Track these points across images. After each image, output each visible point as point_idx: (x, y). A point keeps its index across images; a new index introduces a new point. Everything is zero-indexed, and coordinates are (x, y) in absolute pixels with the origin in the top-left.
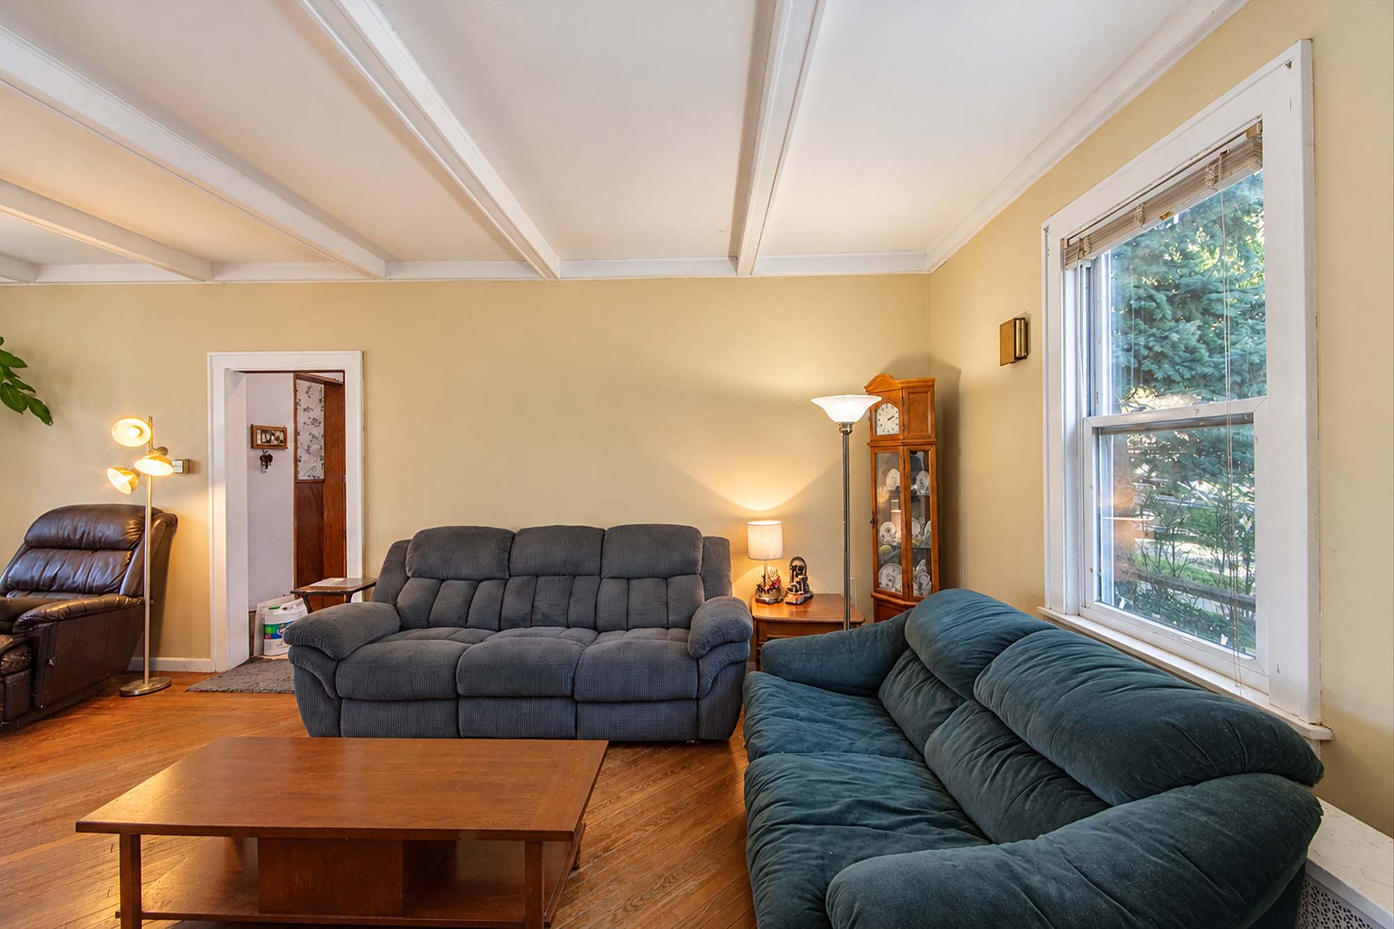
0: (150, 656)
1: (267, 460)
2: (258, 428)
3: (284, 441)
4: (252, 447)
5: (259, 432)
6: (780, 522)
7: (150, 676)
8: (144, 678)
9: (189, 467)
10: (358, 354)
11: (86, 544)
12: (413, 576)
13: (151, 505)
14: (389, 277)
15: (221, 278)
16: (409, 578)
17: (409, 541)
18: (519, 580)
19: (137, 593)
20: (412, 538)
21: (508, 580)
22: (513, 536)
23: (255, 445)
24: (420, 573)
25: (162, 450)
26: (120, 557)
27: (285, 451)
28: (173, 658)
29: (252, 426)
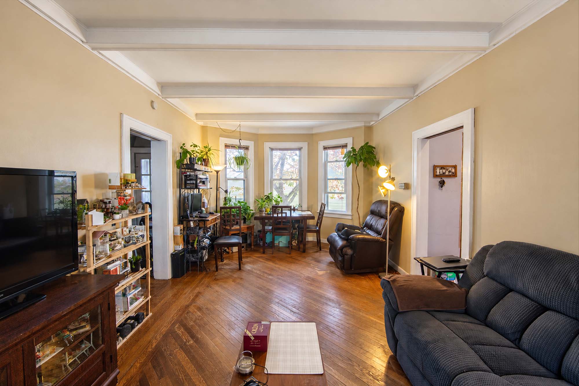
1: (442, 184)
2: (438, 166)
3: (455, 173)
4: (434, 177)
5: (438, 168)
8: (385, 272)
9: (406, 186)
10: (471, 111)
11: (379, 214)
12: (487, 276)
13: (390, 200)
14: (492, 45)
15: (416, 94)
16: (484, 276)
17: (494, 246)
19: (385, 237)
23: (436, 176)
24: (490, 276)
25: (393, 179)
26: (382, 221)
27: (456, 178)
28: (399, 267)
29: (434, 165)
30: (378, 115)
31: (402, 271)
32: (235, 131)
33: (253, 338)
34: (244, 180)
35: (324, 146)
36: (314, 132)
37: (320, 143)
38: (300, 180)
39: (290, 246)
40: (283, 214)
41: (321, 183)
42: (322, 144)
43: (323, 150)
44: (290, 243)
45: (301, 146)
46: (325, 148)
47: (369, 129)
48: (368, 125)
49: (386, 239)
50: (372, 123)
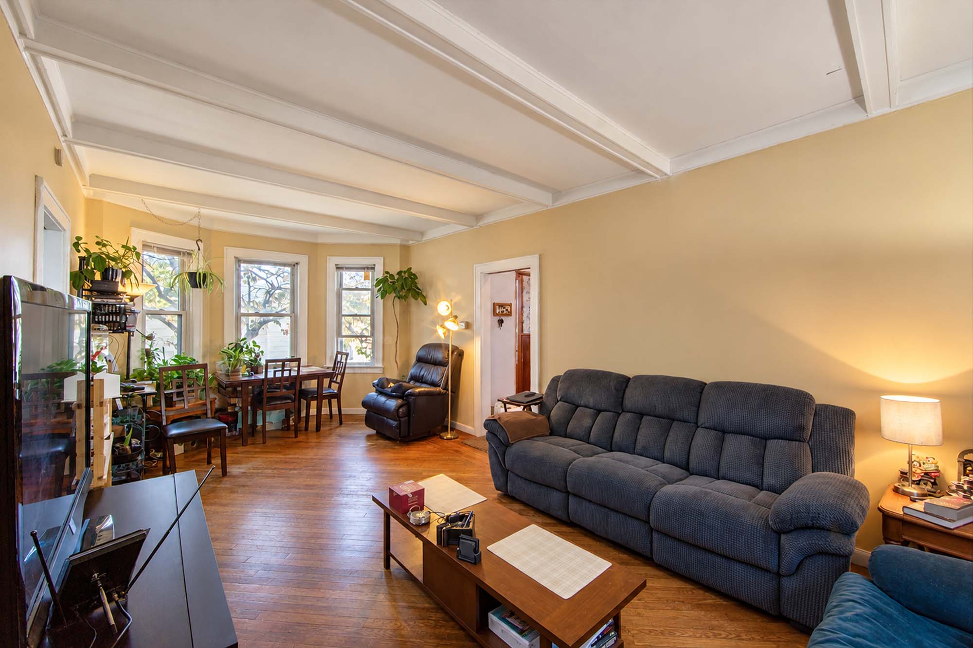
0: (451, 419)
1: (501, 322)
2: (498, 304)
3: (511, 312)
4: (494, 315)
5: (497, 307)
6: (938, 401)
7: (451, 430)
8: (448, 431)
9: (468, 326)
10: (537, 256)
11: (433, 361)
12: (560, 400)
13: (451, 343)
14: (554, 205)
15: (481, 223)
16: (558, 401)
17: (561, 376)
18: (629, 415)
19: (446, 388)
20: (562, 374)
21: (620, 414)
22: (628, 380)
23: (495, 314)
24: (564, 399)
25: (456, 317)
26: (441, 369)
27: (510, 317)
28: (458, 423)
29: (494, 303)
30: (422, 234)
31: (461, 425)
32: (185, 223)
33: (411, 496)
34: (180, 316)
35: (336, 265)
36: (320, 240)
37: (329, 259)
38: (293, 317)
39: (285, 426)
40: (285, 372)
41: (331, 322)
42: (333, 261)
43: (335, 270)
44: (286, 420)
45: (297, 261)
46: (338, 268)
47: (405, 249)
48: (406, 243)
49: (448, 390)
50: (410, 242)
